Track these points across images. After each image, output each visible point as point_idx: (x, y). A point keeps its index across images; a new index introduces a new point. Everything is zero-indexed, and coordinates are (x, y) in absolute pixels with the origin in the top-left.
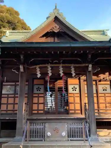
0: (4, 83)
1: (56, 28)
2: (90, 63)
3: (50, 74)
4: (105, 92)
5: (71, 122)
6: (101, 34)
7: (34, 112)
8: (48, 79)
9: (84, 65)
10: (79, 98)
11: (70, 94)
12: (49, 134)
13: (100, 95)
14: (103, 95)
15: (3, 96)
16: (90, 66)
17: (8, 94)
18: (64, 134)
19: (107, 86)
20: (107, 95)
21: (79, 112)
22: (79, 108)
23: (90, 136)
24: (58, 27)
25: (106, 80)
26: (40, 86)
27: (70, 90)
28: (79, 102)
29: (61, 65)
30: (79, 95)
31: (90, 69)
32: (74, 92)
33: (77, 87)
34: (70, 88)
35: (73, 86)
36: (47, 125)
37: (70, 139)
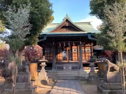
0: (45, 48)
1: (67, 24)
2: (80, 41)
3: (65, 45)
4: (88, 51)
5: (73, 64)
6: (88, 24)
7: (58, 60)
8: (64, 47)
9: (78, 42)
10: (77, 54)
11: (73, 52)
12: (65, 68)
13: (86, 53)
14: (87, 53)
15: (45, 53)
16: (81, 42)
17: (47, 53)
18: (70, 68)
19: (89, 49)
20: (89, 53)
21: (77, 60)
22: (77, 58)
23: (80, 69)
24: (68, 24)
25: (89, 47)
26: (60, 49)
27: (73, 51)
28: (77, 56)
29: (69, 42)
30: (77, 53)
31: (81, 43)
32: (75, 51)
33: (76, 49)
34: (73, 50)
35: (74, 49)
36: (64, 65)
37: (72, 70)
